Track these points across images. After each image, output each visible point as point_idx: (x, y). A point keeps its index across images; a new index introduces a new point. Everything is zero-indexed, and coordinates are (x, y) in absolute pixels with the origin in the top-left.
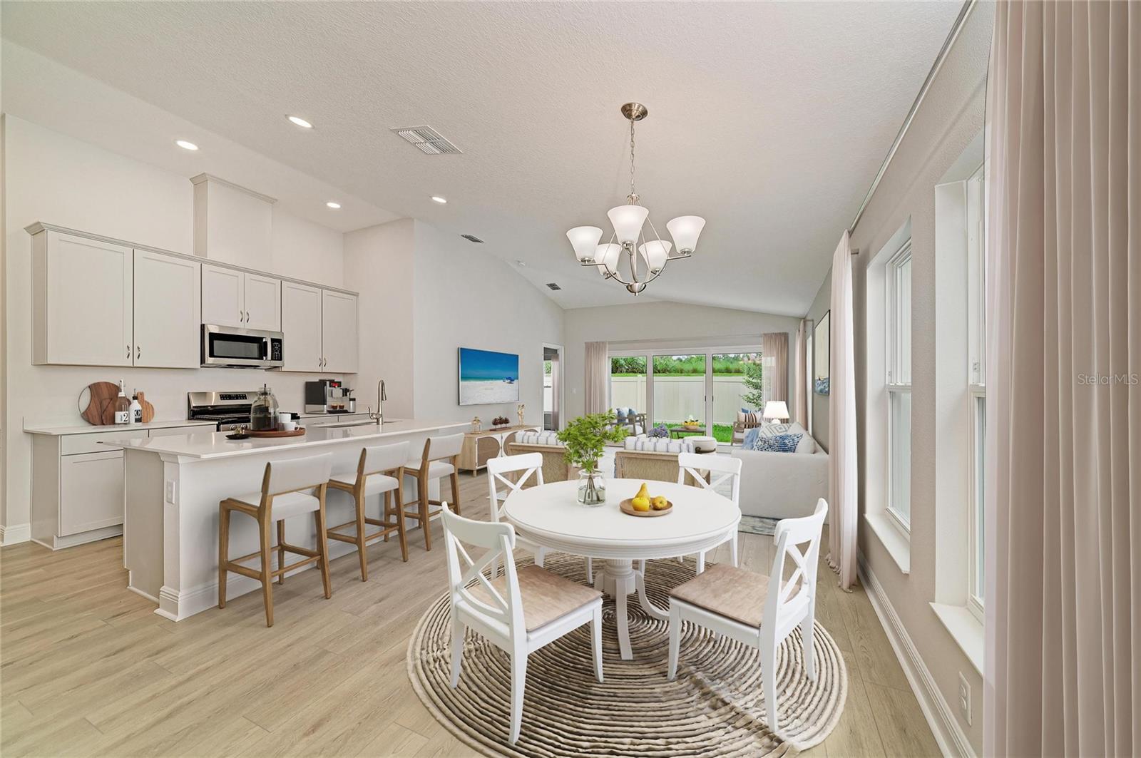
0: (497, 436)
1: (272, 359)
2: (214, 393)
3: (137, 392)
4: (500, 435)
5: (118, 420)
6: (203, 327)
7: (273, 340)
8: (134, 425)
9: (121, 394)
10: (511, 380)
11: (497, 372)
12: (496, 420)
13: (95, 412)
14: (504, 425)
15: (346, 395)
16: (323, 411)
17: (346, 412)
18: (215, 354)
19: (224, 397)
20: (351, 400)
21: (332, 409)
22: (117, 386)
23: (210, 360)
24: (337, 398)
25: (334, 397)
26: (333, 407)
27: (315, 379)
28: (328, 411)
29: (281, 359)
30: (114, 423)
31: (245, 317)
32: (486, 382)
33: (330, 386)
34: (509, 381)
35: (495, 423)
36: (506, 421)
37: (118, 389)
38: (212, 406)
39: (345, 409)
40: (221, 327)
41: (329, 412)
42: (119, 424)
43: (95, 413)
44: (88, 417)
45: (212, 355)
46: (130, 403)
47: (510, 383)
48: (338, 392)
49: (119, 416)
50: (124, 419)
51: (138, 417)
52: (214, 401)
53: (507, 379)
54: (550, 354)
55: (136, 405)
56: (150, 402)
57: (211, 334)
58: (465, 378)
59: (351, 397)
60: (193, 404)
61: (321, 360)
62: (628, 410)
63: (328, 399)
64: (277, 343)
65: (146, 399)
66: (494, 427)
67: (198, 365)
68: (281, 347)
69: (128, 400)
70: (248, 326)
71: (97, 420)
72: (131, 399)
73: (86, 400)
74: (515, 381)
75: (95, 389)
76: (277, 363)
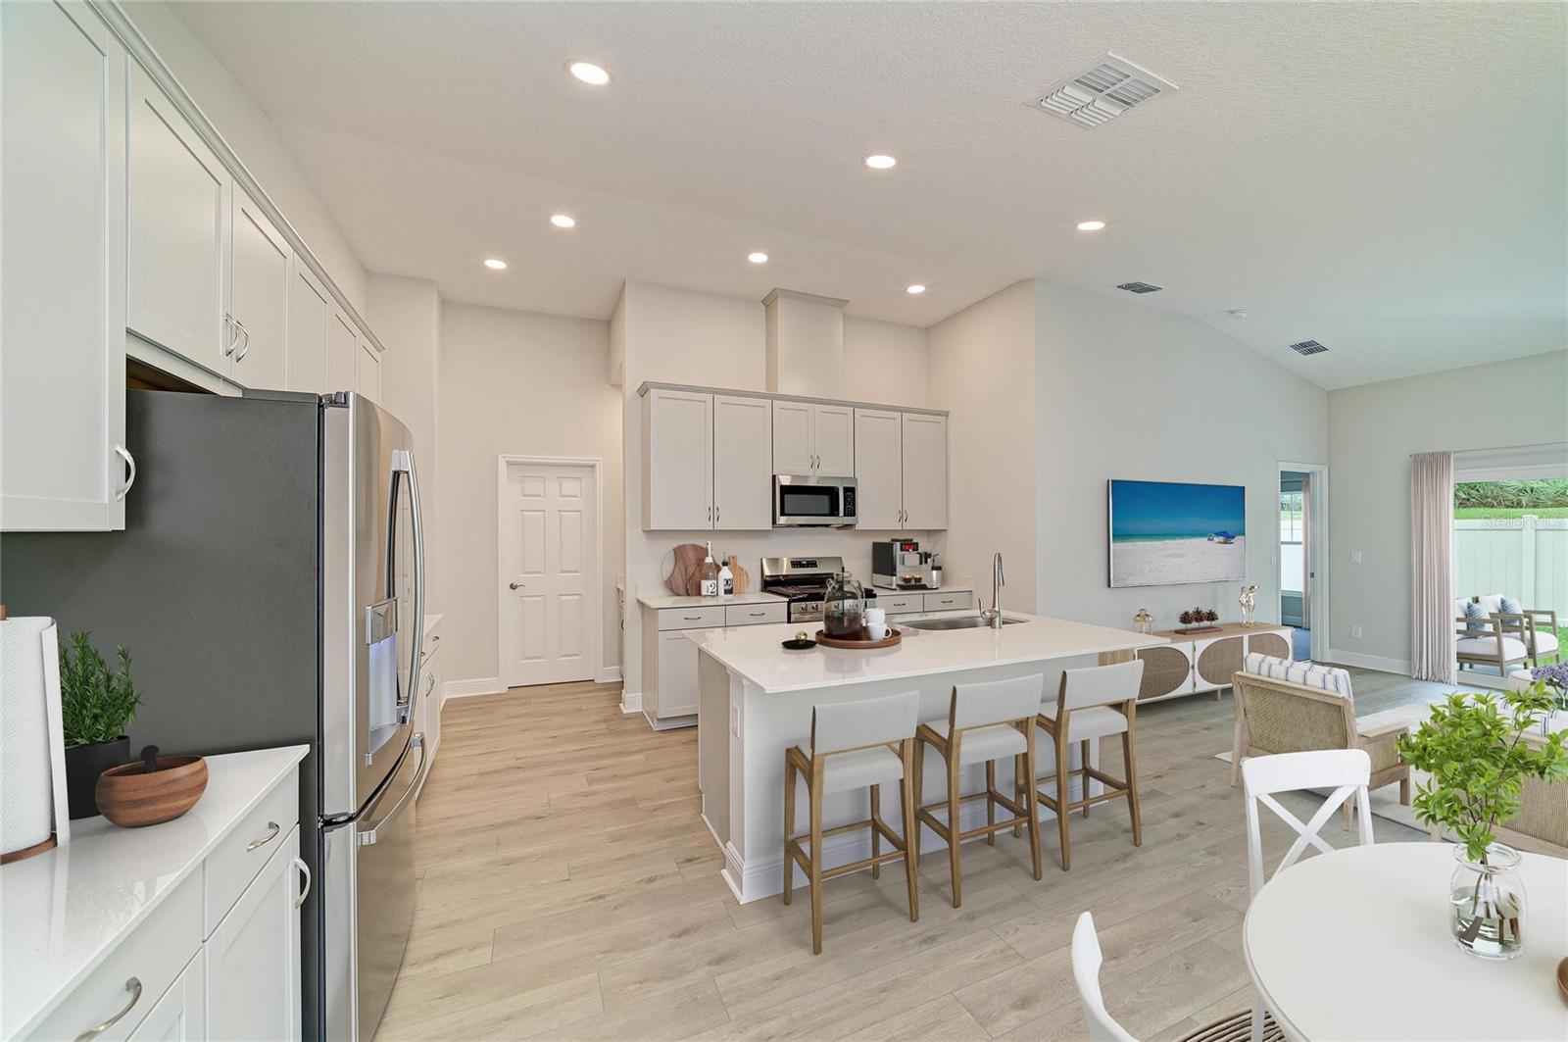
0: (1184, 646)
1: (845, 515)
2: (785, 559)
3: (727, 555)
4: (1191, 643)
5: (704, 592)
6: (774, 477)
7: (846, 490)
8: (723, 598)
9: (709, 560)
10: (1228, 537)
11: (1194, 523)
12: (1187, 613)
13: (679, 580)
14: (1206, 623)
15: (926, 562)
16: (891, 585)
17: (924, 587)
18: (786, 512)
19: (796, 564)
20: (933, 568)
21: (902, 583)
22: (703, 548)
23: (782, 520)
24: (912, 567)
25: (907, 564)
26: (906, 580)
27: (887, 540)
28: (898, 585)
29: (854, 515)
30: (699, 593)
31: (815, 463)
32: (1168, 542)
33: (902, 550)
34: (1221, 539)
35: (1185, 618)
36: (1211, 616)
37: (705, 552)
38: (783, 576)
39: (922, 583)
40: (794, 477)
41: (902, 588)
42: (705, 596)
43: (680, 582)
44: (671, 587)
45: (783, 514)
46: (719, 569)
47: (1225, 543)
48: (912, 558)
49: (706, 586)
50: (711, 589)
51: (727, 587)
52: (786, 569)
53: (1218, 534)
54: (1293, 482)
55: (726, 573)
56: (745, 569)
57: (782, 487)
58: (1120, 536)
59: (936, 565)
60: (767, 572)
61: (901, 512)
62: (1499, 601)
63: (899, 567)
64: (850, 491)
65: (739, 564)
66: (1183, 626)
67: (769, 526)
68: (854, 499)
69: (719, 566)
70: (820, 473)
71: (682, 590)
72: (721, 565)
73: (669, 567)
74: (1238, 540)
75: (679, 552)
76: (848, 520)
